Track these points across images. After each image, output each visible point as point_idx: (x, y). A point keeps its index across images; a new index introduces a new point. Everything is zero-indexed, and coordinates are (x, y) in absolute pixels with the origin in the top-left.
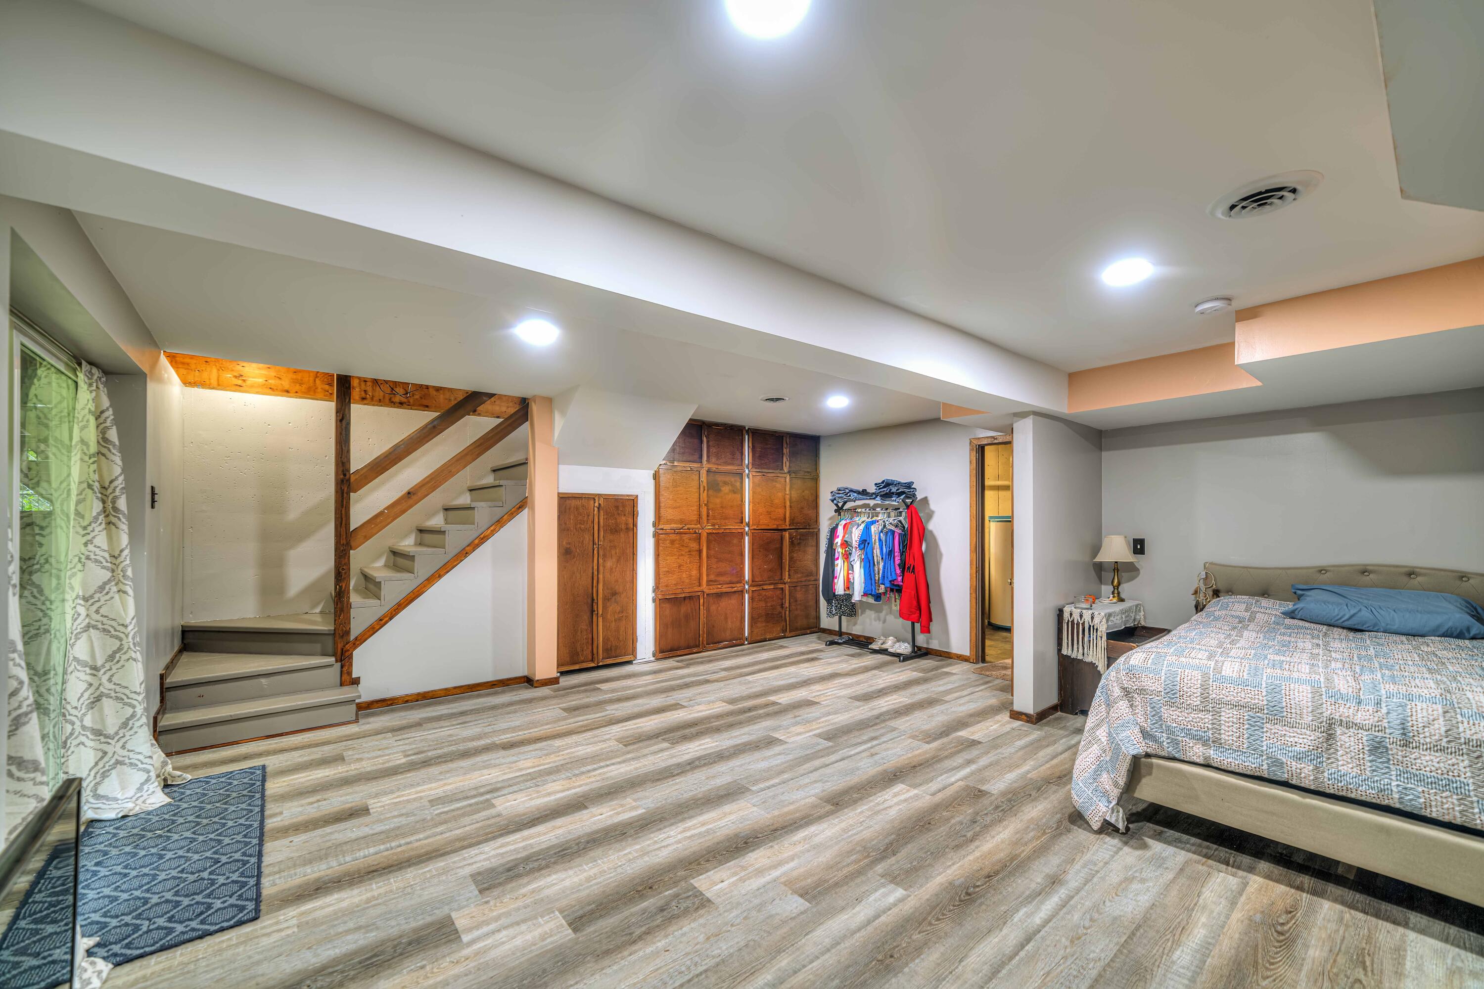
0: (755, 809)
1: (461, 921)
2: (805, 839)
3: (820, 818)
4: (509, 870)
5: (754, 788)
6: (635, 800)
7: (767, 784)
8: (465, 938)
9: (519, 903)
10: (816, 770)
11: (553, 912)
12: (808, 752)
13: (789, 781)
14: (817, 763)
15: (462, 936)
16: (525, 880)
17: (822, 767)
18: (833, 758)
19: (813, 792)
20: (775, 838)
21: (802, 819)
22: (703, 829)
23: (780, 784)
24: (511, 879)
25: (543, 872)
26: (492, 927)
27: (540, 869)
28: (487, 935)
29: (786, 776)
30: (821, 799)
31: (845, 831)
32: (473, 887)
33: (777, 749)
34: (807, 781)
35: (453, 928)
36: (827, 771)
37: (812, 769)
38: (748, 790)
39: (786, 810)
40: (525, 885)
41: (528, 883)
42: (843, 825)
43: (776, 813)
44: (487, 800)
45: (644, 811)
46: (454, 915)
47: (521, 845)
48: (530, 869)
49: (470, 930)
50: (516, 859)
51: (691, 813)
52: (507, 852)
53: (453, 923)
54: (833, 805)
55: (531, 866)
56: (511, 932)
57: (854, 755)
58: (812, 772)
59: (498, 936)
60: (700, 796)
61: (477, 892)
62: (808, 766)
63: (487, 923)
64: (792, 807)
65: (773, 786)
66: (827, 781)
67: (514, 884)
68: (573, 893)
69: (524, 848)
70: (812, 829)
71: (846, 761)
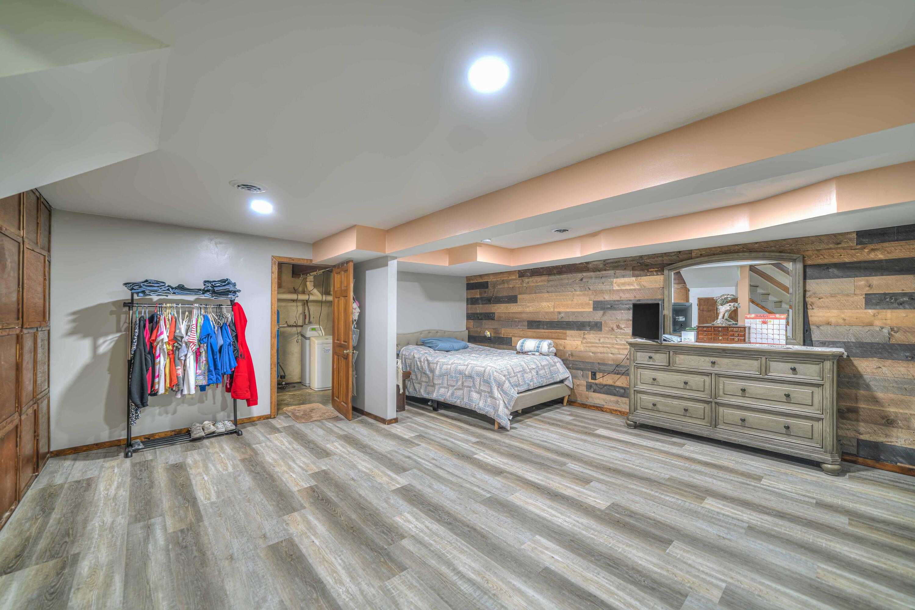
1: (716, 595)
4: (653, 589)
8: (724, 585)
9: (675, 571)
11: (668, 553)
15: (724, 587)
16: (655, 576)
24: (660, 584)
25: (640, 569)
26: (704, 576)
27: (638, 572)
28: (710, 575)
32: (686, 602)
35: (724, 596)
40: (660, 574)
41: (656, 573)
46: (717, 601)
47: (621, 593)
48: (642, 577)
49: (717, 586)
50: (639, 589)
52: (636, 599)
53: (722, 597)
55: (640, 578)
56: (697, 566)
59: (706, 570)
61: (689, 598)
63: (704, 580)
67: (664, 580)
68: (647, 549)
69: (623, 590)
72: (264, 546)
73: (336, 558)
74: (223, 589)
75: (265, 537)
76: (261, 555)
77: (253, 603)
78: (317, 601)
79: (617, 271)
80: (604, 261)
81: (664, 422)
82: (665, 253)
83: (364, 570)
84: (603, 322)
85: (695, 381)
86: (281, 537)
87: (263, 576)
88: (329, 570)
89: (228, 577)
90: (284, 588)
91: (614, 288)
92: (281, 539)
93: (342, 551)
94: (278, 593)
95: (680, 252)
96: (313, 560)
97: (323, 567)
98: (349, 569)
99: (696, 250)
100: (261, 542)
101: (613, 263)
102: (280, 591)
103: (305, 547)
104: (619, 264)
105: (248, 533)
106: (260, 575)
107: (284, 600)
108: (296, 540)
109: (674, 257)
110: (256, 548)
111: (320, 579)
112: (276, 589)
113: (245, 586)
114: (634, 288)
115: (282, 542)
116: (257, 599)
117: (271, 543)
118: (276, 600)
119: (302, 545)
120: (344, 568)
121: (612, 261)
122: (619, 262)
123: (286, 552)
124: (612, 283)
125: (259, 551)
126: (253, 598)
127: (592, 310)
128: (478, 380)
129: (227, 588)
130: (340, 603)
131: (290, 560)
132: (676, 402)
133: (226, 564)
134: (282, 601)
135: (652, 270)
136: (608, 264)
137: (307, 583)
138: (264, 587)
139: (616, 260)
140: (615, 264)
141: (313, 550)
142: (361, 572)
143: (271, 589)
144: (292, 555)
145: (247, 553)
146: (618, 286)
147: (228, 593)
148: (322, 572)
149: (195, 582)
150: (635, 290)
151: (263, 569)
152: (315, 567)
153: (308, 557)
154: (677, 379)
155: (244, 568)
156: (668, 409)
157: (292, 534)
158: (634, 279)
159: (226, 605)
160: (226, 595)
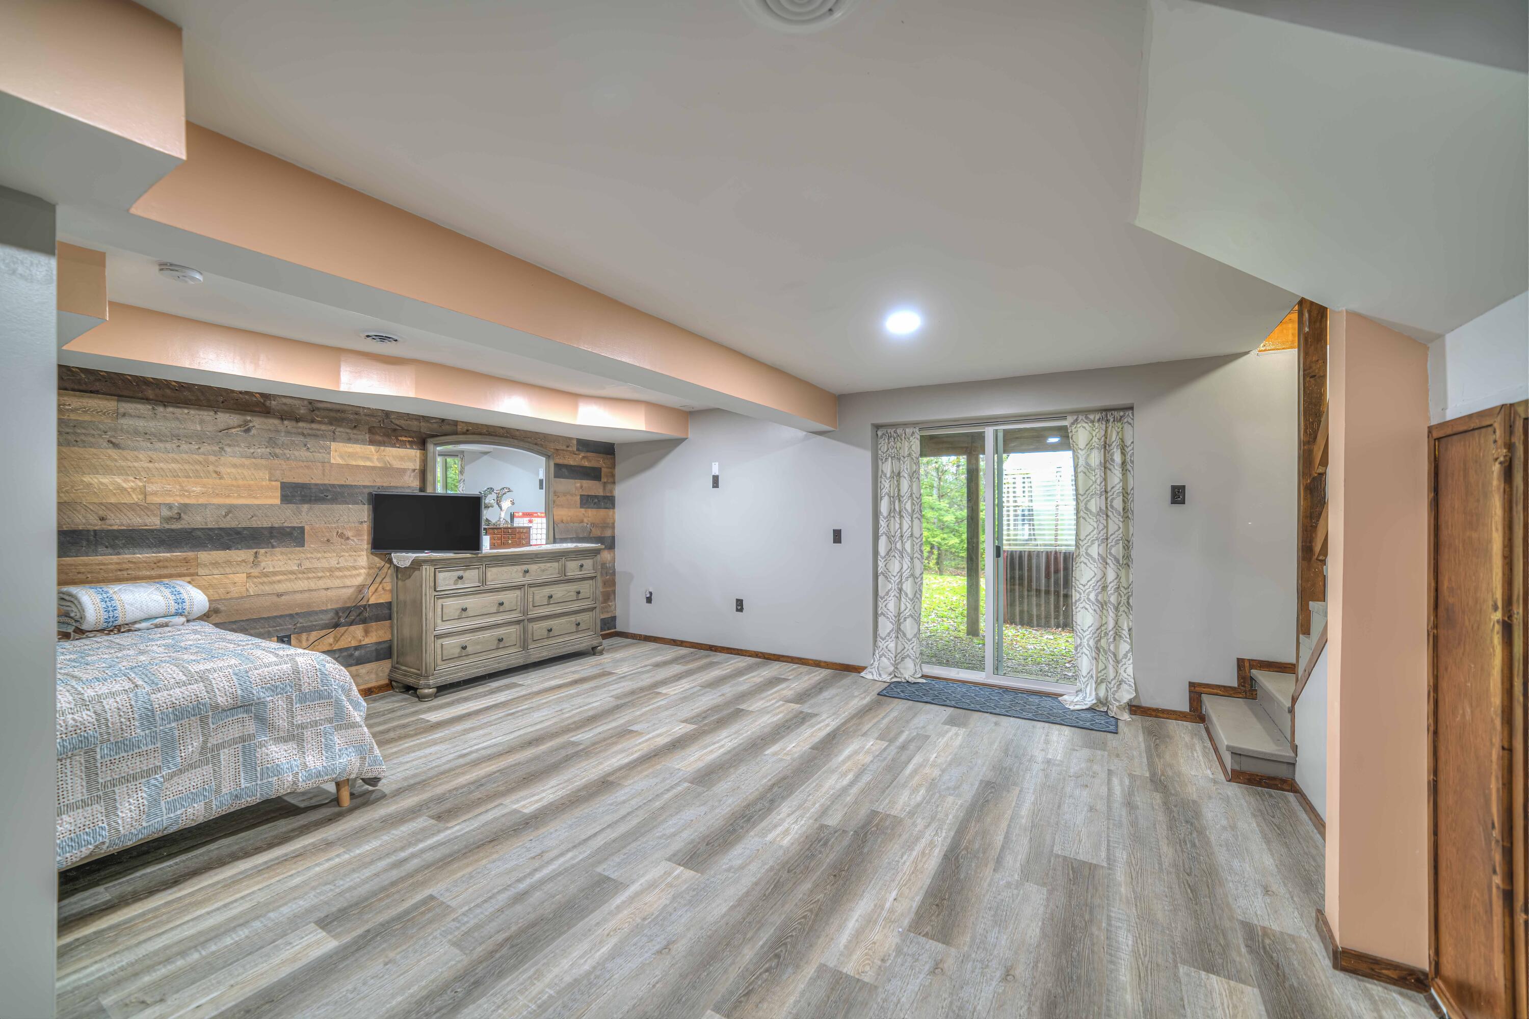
0: (677, 767)
2: (632, 754)
3: (620, 768)
5: (686, 785)
6: (781, 760)
7: (675, 791)
10: (624, 818)
12: (634, 845)
13: (653, 799)
14: (622, 829)
17: (616, 822)
18: (599, 841)
19: (627, 790)
20: (654, 751)
21: (636, 765)
22: (709, 749)
23: (662, 793)
29: (658, 804)
30: (619, 784)
31: (601, 763)
33: (677, 844)
34: (633, 802)
36: (609, 819)
37: (629, 818)
38: (692, 783)
39: (650, 770)
42: (601, 767)
43: (658, 767)
44: (891, 741)
45: (766, 753)
51: (728, 757)
54: (608, 781)
57: (568, 850)
58: (628, 814)
60: (732, 770)
62: (634, 822)
64: (645, 773)
65: (668, 790)
66: (611, 804)
70: (626, 761)
71: (583, 837)
72: (953, 951)
73: (904, 863)
74: (1044, 935)
75: (937, 968)
76: (968, 939)
77: (1022, 892)
78: (966, 848)
79: (338, 429)
80: (311, 402)
81: (477, 668)
82: (423, 417)
83: (900, 835)
84: (307, 528)
85: (510, 598)
86: (918, 943)
87: (990, 909)
88: (924, 860)
89: (1030, 945)
90: (981, 880)
91: (333, 461)
92: (922, 940)
93: (889, 863)
94: (992, 880)
95: (443, 420)
96: (925, 880)
97: (926, 866)
98: (909, 846)
99: (463, 422)
100: (950, 964)
101: (331, 410)
102: (989, 879)
103: (913, 899)
104: (343, 415)
105: (951, 1003)
106: (992, 913)
107: (992, 871)
108: (906, 922)
109: (435, 426)
110: (965, 958)
111: (942, 860)
112: (990, 885)
113: (1017, 915)
114: (371, 464)
115: (926, 935)
116: (1015, 892)
117: (940, 946)
118: (998, 876)
119: (911, 907)
120: (912, 850)
121: (329, 406)
122: (343, 411)
123: (938, 915)
124: (328, 450)
125: (966, 949)
126: (1018, 895)
127: (277, 501)
128: (281, 703)
129: (1038, 930)
130: (952, 834)
131: (945, 902)
132: (487, 634)
133: (1021, 971)
134: (994, 870)
135: (404, 439)
136: (318, 409)
137: (957, 865)
138: (999, 897)
139: (338, 407)
140: (332, 414)
141: (910, 889)
142: (905, 836)
143: (994, 889)
144: (937, 905)
145: (982, 961)
146: (342, 457)
147: (1040, 924)
148: (933, 862)
149: (1075, 978)
150: (374, 468)
151: (983, 917)
152: (933, 872)
153: (926, 887)
154: (489, 600)
155: (1004, 940)
156: (479, 648)
157: (901, 934)
158: (372, 448)
159: (1049, 911)
160: (1043, 923)
